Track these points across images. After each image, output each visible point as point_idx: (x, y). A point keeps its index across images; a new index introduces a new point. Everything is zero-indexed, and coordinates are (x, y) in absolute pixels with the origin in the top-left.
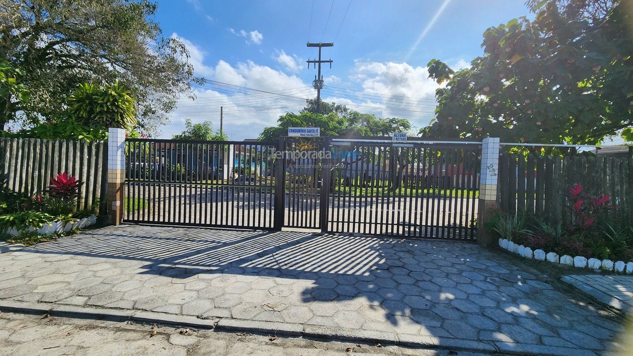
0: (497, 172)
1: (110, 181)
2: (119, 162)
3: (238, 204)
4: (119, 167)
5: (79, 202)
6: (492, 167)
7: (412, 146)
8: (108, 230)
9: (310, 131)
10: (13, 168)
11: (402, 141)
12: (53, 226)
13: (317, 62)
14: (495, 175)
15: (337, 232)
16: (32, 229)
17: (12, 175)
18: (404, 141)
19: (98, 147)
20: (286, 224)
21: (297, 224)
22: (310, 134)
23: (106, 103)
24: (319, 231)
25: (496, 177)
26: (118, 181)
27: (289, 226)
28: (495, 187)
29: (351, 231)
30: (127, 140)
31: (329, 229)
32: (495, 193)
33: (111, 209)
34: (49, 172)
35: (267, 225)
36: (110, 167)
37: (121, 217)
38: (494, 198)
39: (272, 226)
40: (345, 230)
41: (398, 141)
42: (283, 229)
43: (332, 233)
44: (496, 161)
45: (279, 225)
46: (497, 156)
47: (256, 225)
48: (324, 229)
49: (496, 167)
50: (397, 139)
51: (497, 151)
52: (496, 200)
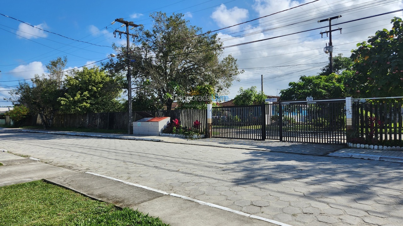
0: (351, 112)
1: (208, 122)
2: (210, 116)
3: (256, 134)
4: (210, 118)
5: (200, 130)
6: (349, 110)
7: (316, 103)
8: (207, 139)
10: (182, 119)
12: (196, 136)
13: (328, 32)
14: (351, 114)
15: (286, 141)
16: (191, 136)
17: (182, 122)
18: (312, 101)
19: (204, 111)
20: (267, 138)
21: (271, 138)
22: (273, 101)
23: (205, 93)
24: (279, 141)
25: (351, 115)
26: (210, 123)
27: (268, 139)
28: (351, 119)
29: (292, 140)
30: (212, 108)
31: (283, 140)
32: (351, 122)
33: (208, 133)
34: (191, 120)
35: (259, 138)
36: (208, 118)
37: (211, 136)
38: (351, 124)
39: (261, 139)
40: (290, 140)
42: (266, 140)
43: (284, 141)
44: (350, 108)
45: (264, 139)
46: (350, 105)
47: (255, 138)
48: (281, 140)
49: (351, 110)
50: (308, 100)
51: (350, 103)
52: (352, 125)
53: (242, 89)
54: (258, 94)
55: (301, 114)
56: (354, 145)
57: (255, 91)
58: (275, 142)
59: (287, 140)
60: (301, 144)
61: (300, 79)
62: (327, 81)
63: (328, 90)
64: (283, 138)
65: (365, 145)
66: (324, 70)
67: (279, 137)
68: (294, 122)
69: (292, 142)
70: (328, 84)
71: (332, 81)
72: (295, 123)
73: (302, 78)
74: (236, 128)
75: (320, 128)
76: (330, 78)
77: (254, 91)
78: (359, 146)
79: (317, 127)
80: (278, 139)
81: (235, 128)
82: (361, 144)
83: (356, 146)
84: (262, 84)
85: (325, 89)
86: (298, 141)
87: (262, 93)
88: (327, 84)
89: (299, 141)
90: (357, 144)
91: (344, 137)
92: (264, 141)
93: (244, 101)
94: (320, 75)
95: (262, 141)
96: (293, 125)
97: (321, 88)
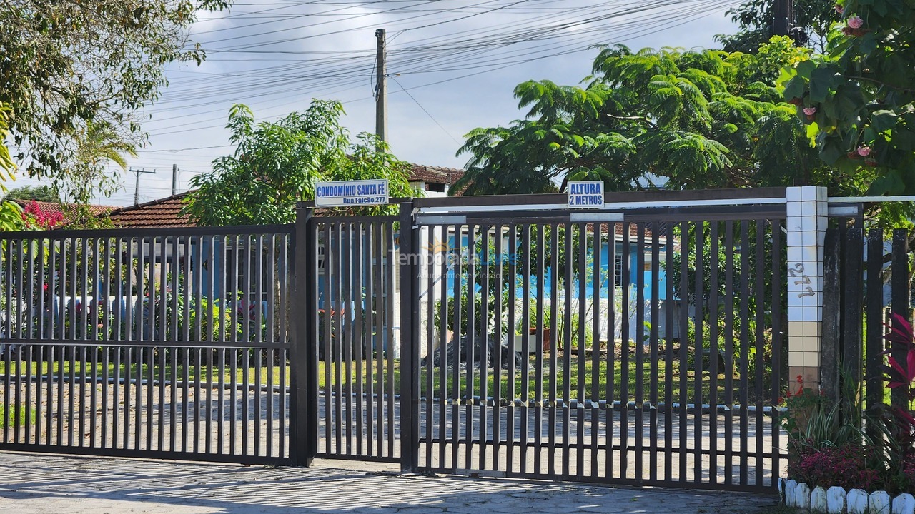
0: (815, 284)
6: (802, 271)
7: (620, 216)
9: (364, 190)
11: (593, 206)
14: (812, 293)
15: (442, 468)
18: (597, 206)
20: (321, 448)
21: (349, 449)
22: (365, 197)
24: (396, 467)
25: (815, 299)
27: (327, 456)
28: (813, 329)
29: (476, 466)
31: (422, 463)
32: (813, 344)
35: (275, 453)
38: (813, 361)
39: (286, 454)
41: (581, 206)
42: (317, 463)
43: (428, 472)
44: (812, 254)
45: (302, 452)
46: (812, 238)
47: (250, 452)
48: (408, 460)
49: (812, 269)
50: (578, 200)
51: (811, 224)
52: (820, 368)
53: (244, 120)
54: (352, 153)
55: (632, 291)
56: (813, 494)
57: (337, 134)
58: (369, 474)
59: (448, 465)
60: (527, 487)
61: (597, 66)
62: (741, 84)
63: (734, 143)
64: (423, 446)
65: (869, 491)
66: (747, 18)
67: (397, 444)
68: (575, 344)
69: (475, 476)
70: (749, 104)
71: (770, 84)
72: (579, 352)
73: (608, 63)
74: (197, 379)
75: (714, 382)
76: (763, 67)
77: (330, 133)
78: (841, 500)
79: (698, 376)
80: (391, 459)
81: (191, 379)
82: (847, 491)
83: (821, 503)
84: (380, 87)
85: (723, 137)
86: (509, 472)
87: (379, 149)
88: (735, 102)
89: (516, 468)
90: (826, 487)
91: (775, 443)
92: (298, 472)
93: (254, 201)
94: (726, 49)
95: (287, 473)
96: (565, 361)
97: (699, 127)
